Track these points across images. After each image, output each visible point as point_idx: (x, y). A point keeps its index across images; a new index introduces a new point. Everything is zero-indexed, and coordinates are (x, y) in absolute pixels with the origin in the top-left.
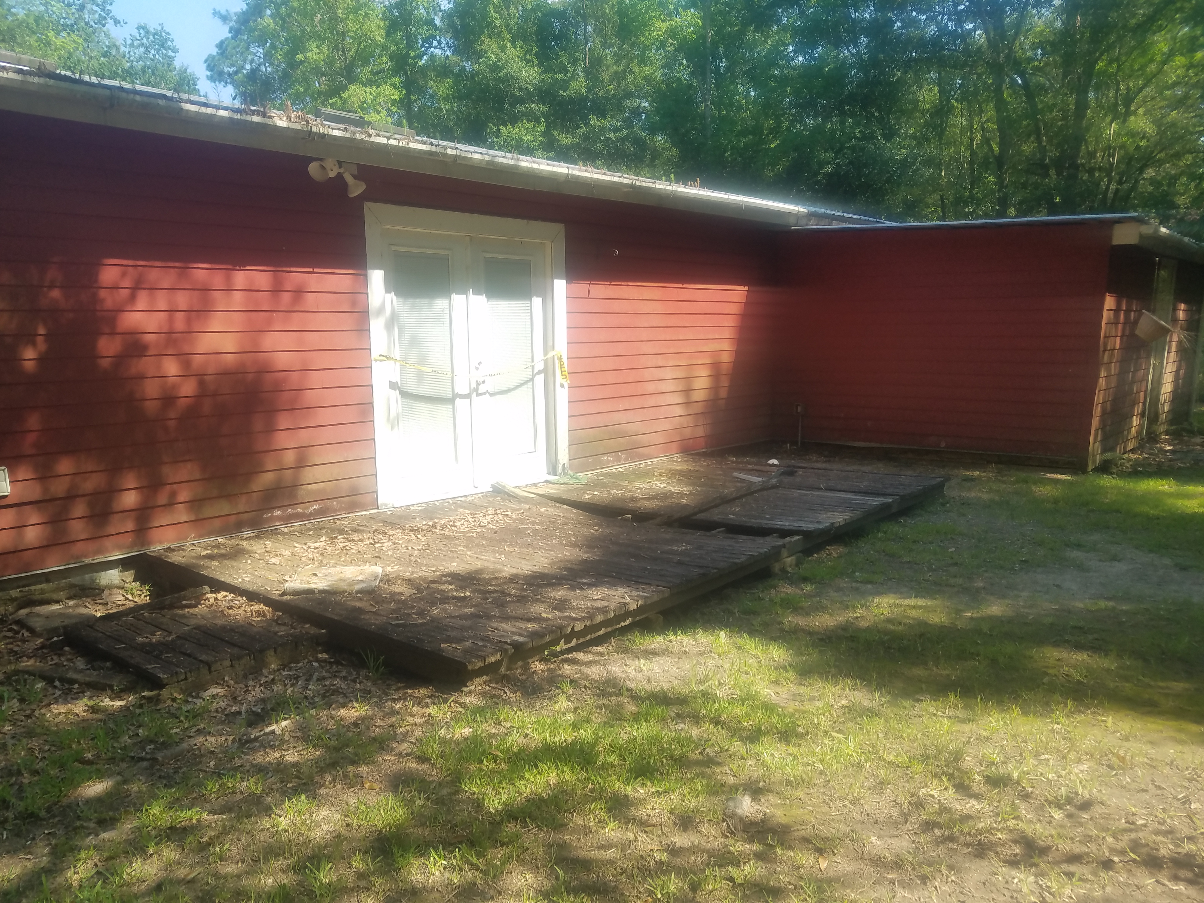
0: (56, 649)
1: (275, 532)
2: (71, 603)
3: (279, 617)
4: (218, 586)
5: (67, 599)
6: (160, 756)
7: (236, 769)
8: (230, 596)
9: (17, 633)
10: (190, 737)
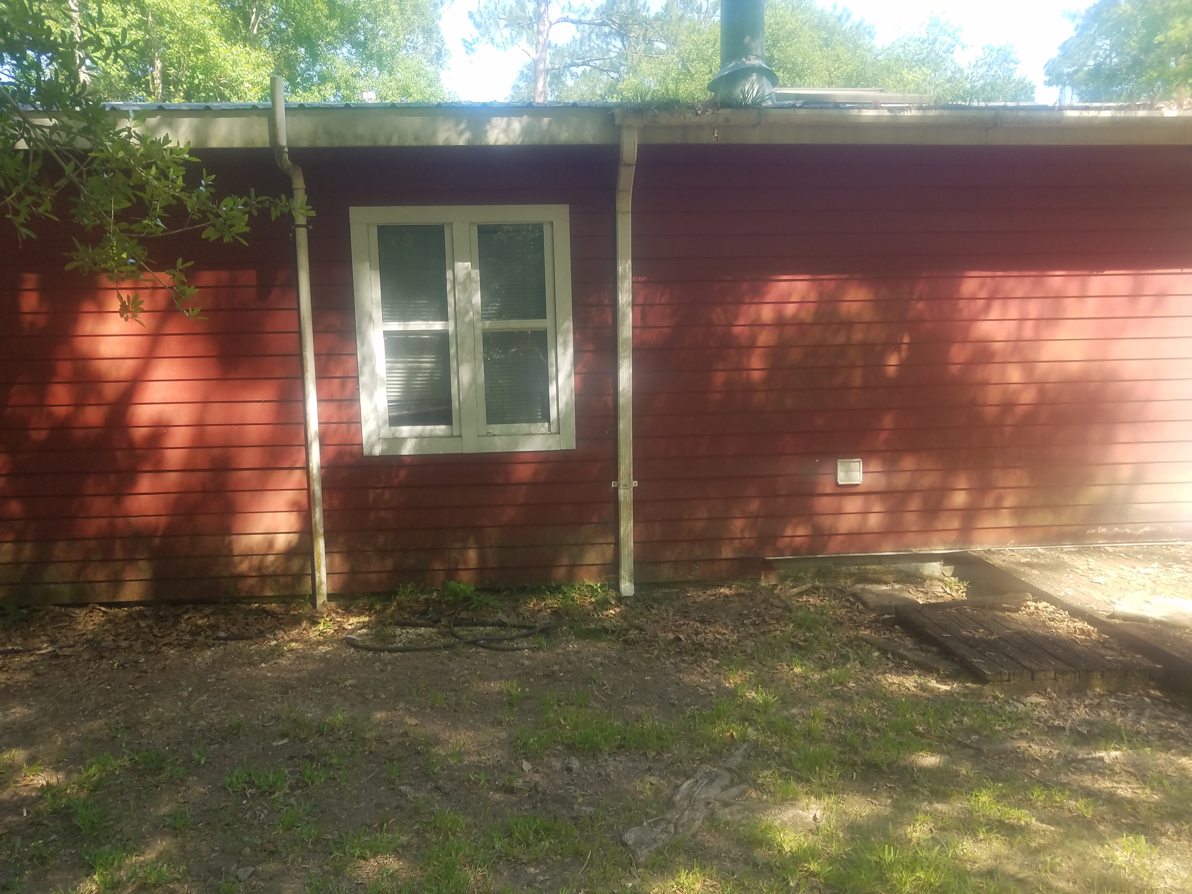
0: (889, 625)
1: (1098, 551)
2: (897, 586)
3: (1105, 640)
4: (1040, 596)
5: (893, 582)
6: (985, 748)
7: (1064, 785)
8: (1052, 608)
9: (853, 604)
10: (1013, 738)
